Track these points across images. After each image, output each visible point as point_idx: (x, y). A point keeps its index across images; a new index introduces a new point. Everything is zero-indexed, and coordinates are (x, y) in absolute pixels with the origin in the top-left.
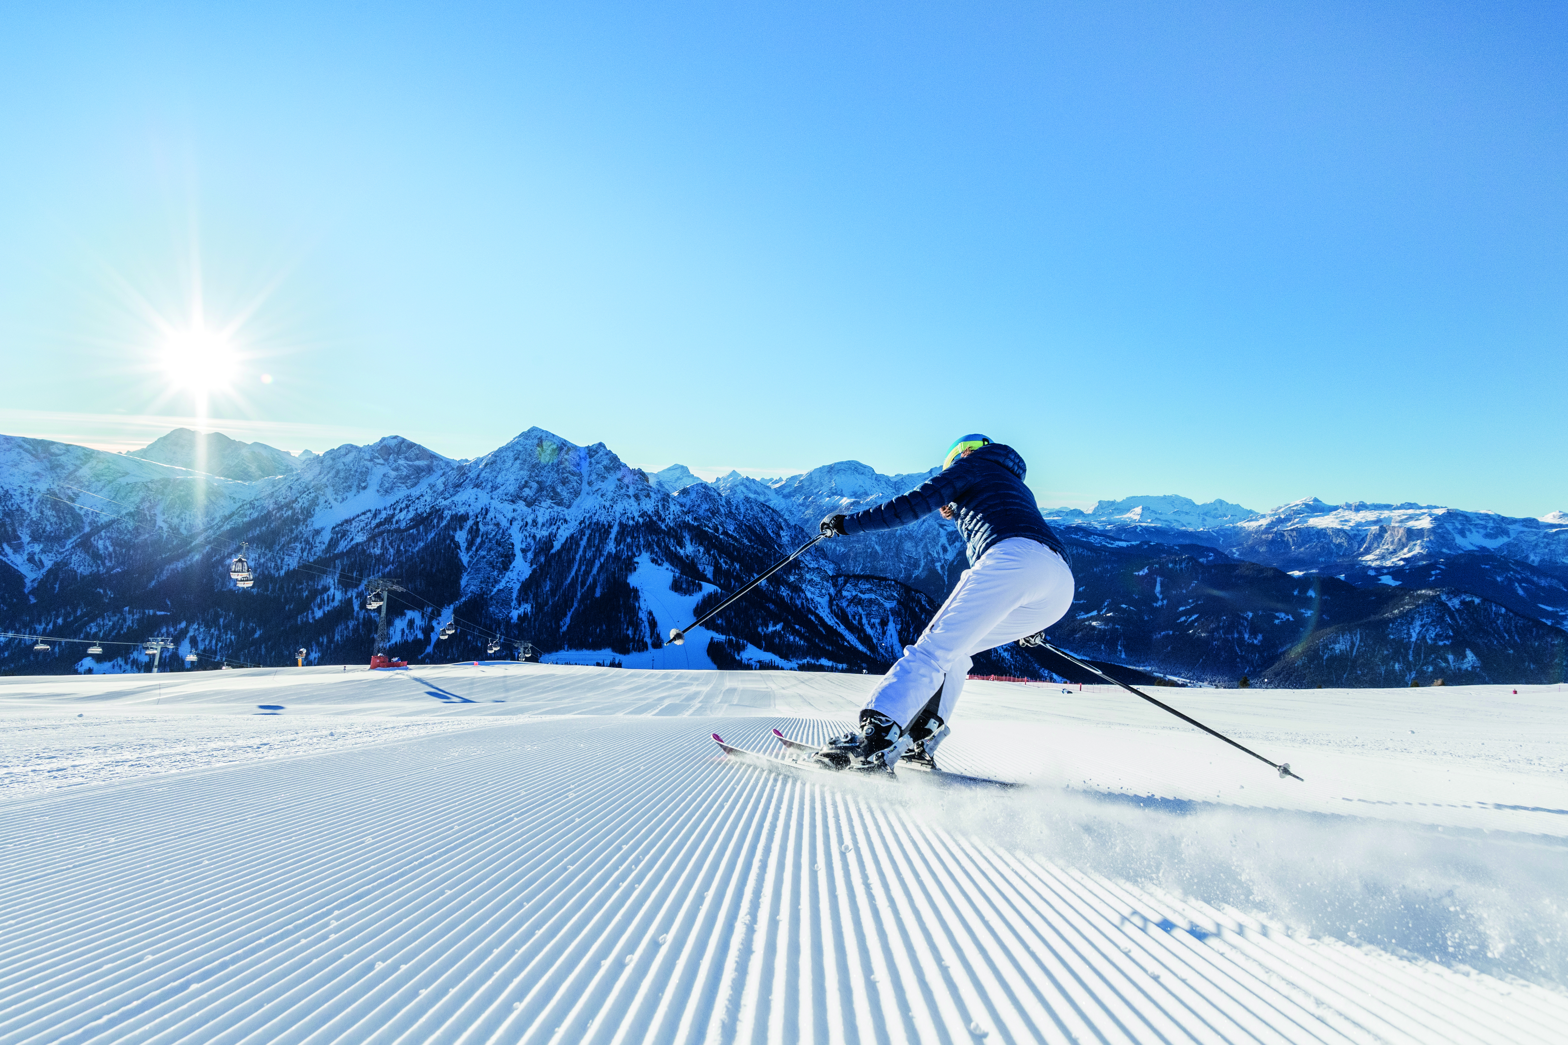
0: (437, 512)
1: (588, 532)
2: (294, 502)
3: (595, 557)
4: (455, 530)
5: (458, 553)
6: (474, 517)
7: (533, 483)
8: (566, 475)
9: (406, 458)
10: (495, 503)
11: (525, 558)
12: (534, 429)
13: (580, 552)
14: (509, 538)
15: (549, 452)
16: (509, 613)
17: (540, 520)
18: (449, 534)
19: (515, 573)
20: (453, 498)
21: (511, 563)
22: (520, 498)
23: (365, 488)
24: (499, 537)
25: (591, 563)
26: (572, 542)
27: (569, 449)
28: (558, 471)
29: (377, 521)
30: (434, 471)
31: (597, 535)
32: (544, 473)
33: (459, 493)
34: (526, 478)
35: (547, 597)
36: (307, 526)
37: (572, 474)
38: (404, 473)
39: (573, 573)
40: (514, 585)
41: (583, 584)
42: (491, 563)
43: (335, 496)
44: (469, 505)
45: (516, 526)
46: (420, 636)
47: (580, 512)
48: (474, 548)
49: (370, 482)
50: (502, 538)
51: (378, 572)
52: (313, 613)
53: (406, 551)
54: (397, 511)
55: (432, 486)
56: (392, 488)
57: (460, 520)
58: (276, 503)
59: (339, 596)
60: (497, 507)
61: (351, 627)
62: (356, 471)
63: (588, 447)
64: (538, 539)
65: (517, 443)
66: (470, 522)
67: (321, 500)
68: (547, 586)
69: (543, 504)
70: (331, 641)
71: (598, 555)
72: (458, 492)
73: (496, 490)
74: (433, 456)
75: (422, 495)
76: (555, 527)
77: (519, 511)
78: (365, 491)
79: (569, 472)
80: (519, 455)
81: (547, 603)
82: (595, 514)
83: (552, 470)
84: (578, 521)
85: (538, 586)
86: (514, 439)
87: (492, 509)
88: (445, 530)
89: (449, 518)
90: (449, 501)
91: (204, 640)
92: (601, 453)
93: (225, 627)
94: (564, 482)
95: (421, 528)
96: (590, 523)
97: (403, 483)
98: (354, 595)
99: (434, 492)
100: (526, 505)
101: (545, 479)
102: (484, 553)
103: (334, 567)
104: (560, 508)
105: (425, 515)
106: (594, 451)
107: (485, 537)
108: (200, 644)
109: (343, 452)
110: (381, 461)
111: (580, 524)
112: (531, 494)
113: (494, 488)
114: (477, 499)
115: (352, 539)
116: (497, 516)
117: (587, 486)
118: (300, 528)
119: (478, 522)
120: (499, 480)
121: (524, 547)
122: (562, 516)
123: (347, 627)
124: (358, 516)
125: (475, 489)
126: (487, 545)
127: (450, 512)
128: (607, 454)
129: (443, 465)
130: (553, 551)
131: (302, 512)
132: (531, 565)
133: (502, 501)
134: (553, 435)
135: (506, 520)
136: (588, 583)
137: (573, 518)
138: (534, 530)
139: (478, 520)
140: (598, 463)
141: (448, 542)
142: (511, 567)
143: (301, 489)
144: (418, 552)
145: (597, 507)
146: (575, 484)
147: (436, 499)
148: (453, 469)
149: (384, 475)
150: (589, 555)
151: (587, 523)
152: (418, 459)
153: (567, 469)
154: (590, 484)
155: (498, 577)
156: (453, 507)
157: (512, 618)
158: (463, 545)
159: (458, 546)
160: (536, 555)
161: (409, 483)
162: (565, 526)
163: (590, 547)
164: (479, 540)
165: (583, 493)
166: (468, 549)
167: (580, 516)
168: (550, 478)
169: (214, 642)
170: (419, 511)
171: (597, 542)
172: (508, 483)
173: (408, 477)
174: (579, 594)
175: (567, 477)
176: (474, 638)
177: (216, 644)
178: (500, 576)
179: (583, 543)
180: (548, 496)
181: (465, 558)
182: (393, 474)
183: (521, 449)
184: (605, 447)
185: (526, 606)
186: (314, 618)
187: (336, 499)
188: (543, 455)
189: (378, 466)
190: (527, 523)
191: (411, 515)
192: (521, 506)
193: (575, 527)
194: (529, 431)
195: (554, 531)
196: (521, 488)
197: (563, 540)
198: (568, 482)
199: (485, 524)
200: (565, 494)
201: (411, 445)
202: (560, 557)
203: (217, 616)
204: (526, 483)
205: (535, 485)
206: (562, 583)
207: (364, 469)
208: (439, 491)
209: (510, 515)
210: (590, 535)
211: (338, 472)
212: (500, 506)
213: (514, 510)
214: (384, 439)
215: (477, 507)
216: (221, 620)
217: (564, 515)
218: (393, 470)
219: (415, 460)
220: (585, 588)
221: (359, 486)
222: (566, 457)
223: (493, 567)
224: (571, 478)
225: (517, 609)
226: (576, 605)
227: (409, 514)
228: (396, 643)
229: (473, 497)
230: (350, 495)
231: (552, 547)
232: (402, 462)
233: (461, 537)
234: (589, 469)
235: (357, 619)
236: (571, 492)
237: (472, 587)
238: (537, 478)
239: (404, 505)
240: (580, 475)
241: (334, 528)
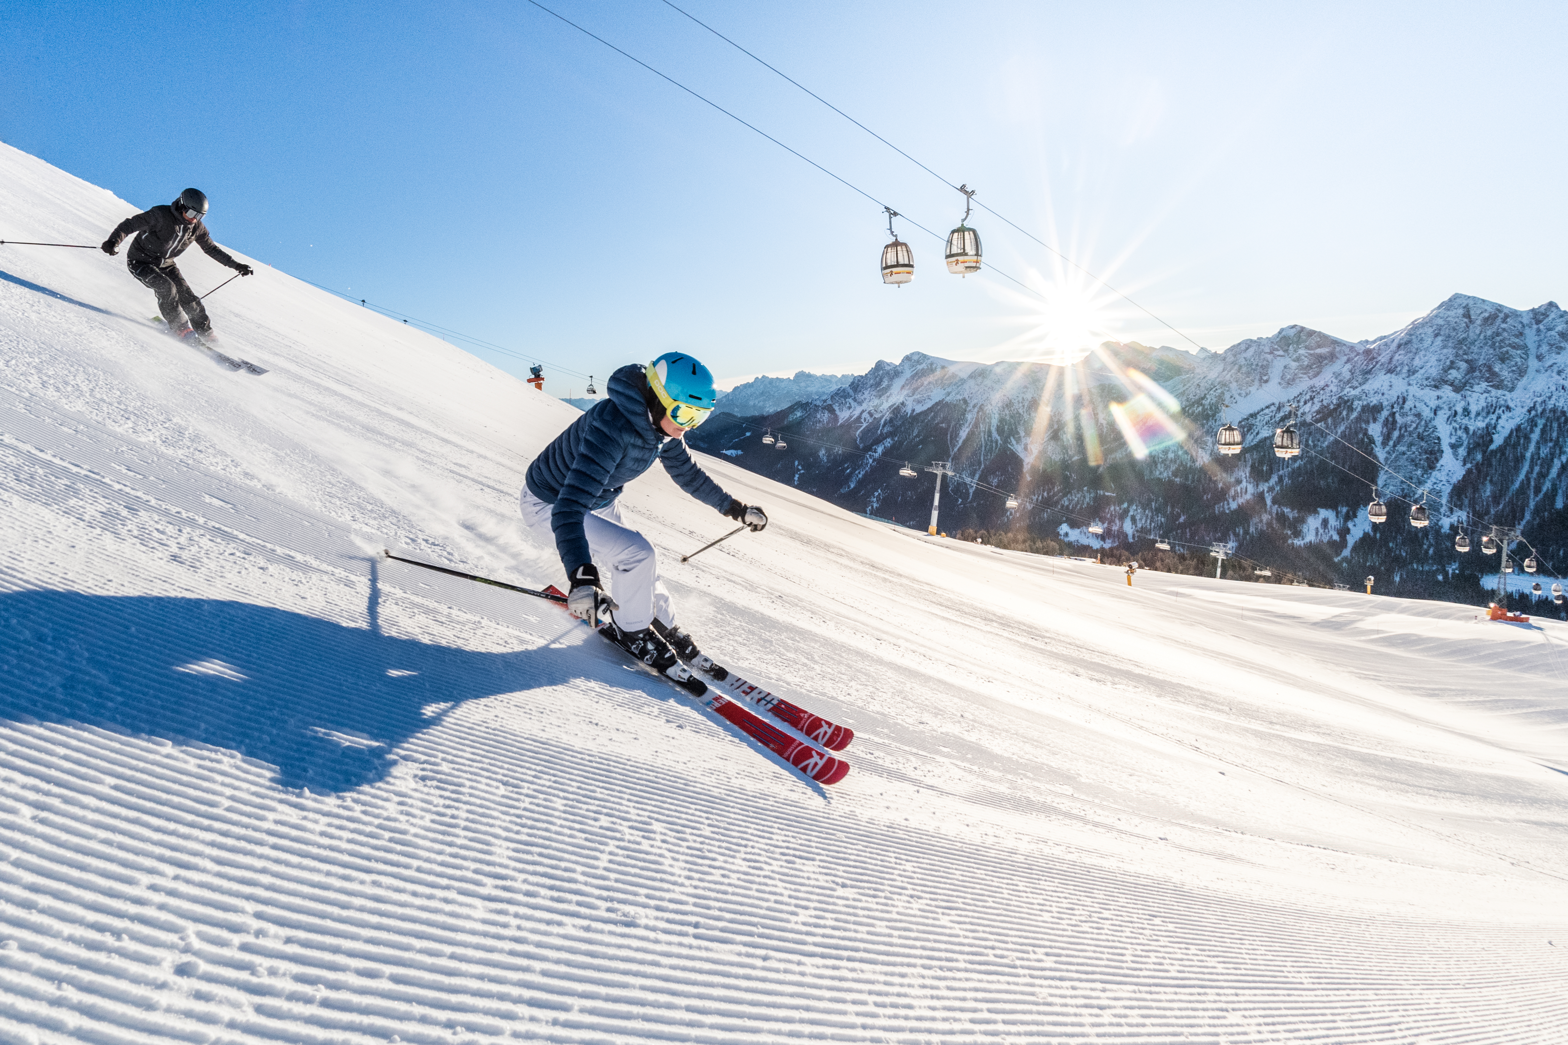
0: (1345, 404)
1: (1541, 422)
2: (1203, 399)
3: (1552, 455)
4: (1368, 422)
5: (1372, 449)
6: (1388, 408)
7: (1461, 363)
8: (1505, 349)
9: (1306, 348)
10: (1414, 390)
11: (1456, 455)
12: (1456, 297)
13: (1532, 447)
14: (1433, 431)
15: (1479, 322)
16: (1438, 521)
17: (1474, 409)
18: (1361, 428)
19: (1444, 473)
20: (1363, 387)
21: (1437, 461)
22: (1446, 382)
23: (1266, 381)
24: (1421, 430)
25: (1548, 463)
26: (1519, 435)
27: (1507, 316)
28: (1493, 346)
29: (1282, 414)
30: (1337, 358)
31: (1555, 425)
32: (1475, 349)
33: (1370, 382)
34: (1451, 358)
35: (1487, 504)
36: (1216, 421)
37: (1514, 348)
38: (1306, 363)
39: (1522, 476)
40: (1443, 487)
41: (1538, 490)
42: (1413, 461)
43: (1239, 391)
44: (1383, 394)
45: (1442, 415)
46: (1336, 537)
47: (1527, 396)
48: (1391, 443)
49: (1271, 375)
50: (1425, 431)
51: (1288, 467)
52: (1228, 504)
53: (1315, 446)
54: (1302, 403)
55: (1337, 375)
56: (1294, 380)
57: (1373, 411)
58: (1187, 400)
59: (1251, 489)
60: (1417, 394)
61: (1264, 521)
62: (1257, 365)
63: (1533, 310)
64: (1471, 432)
65: (1436, 316)
66: (1385, 413)
67: (1227, 396)
68: (1488, 491)
69: (1476, 388)
70: (1246, 532)
71: (1558, 452)
72: (1367, 380)
73: (1414, 374)
74: (1335, 342)
75: (1327, 385)
76: (1494, 417)
77: (1445, 399)
78: (1267, 384)
79: (1510, 345)
80: (1440, 330)
81: (1487, 512)
82: (1550, 398)
83: (1485, 344)
84: (1526, 408)
85: (1476, 490)
86: (1432, 311)
87: (1410, 397)
88: (1357, 422)
89: (1359, 409)
90: (1359, 390)
91: (1141, 520)
92: (1552, 316)
93: (1156, 509)
94: (1503, 359)
95: (1330, 420)
96: (1544, 410)
97: (1305, 374)
98: (1266, 490)
99: (1340, 381)
100: (1454, 391)
101: (1476, 357)
102: (1404, 449)
103: (1245, 461)
104: (1500, 392)
105: (1332, 407)
106: (1543, 314)
107: (1403, 429)
108: (1138, 522)
109: (1243, 347)
110: (1281, 353)
111: (1529, 411)
112: (1459, 377)
113: (1412, 372)
114: (1391, 386)
115: (1258, 434)
116: (1417, 405)
117: (1536, 361)
118: (1210, 423)
119: (1394, 413)
120: (1417, 362)
121: (1453, 441)
122: (1503, 402)
123: (1261, 521)
124: (1262, 410)
125: (1389, 375)
126: (1407, 439)
127: (1360, 403)
128: (1562, 316)
129: (1347, 351)
130: (1493, 447)
131: (1211, 408)
132: (1464, 464)
133: (1422, 387)
134: (1484, 301)
135: (1429, 409)
136: (1545, 489)
137: (1519, 404)
138: (1465, 421)
139: (1394, 410)
140: (1549, 329)
141: (1361, 436)
142: (1438, 465)
143: (1208, 386)
144: (1328, 447)
145: (1553, 388)
146: (1518, 360)
147: (1343, 389)
148: (1358, 354)
149: (1285, 367)
150: (1544, 451)
151: (1540, 410)
152: (1319, 347)
153: (1507, 342)
154: (1540, 358)
155: (1422, 476)
156: (1364, 397)
157: (1442, 527)
158: (1378, 439)
159: (1372, 441)
160: (1470, 451)
161: (1311, 373)
162: (1508, 414)
163: (1546, 441)
164: (1396, 434)
165: (1531, 371)
166: (1384, 444)
167: (1529, 401)
168: (1483, 355)
169: (1149, 521)
170: (1325, 403)
171: (1555, 435)
172: (1429, 364)
173: (1309, 367)
174: (1532, 504)
175: (1507, 352)
176: (1397, 545)
177: (1150, 524)
178: (1425, 476)
179: (1535, 436)
180: (1482, 377)
181: (1381, 453)
182: (1294, 365)
183: (1442, 323)
184: (1557, 307)
185: (1460, 513)
186: (1229, 508)
187: (1240, 394)
188: (1471, 327)
189: (1279, 358)
190: (1456, 413)
191: (1317, 407)
192: (1447, 392)
193: (1522, 416)
194: (1450, 300)
195: (1493, 422)
196: (1446, 370)
197: (1505, 433)
198: (1508, 358)
199: (1403, 415)
200: (1506, 373)
201: (1311, 333)
202: (1503, 454)
203: (1150, 500)
204: (1452, 364)
205: (1463, 366)
206: (1508, 488)
207: (1265, 363)
208: (1346, 380)
209: (1433, 404)
210: (1545, 425)
211: (1240, 367)
212: (1420, 393)
213: (1438, 398)
214: (1282, 330)
215: (1392, 395)
216: (1153, 504)
217: (1506, 401)
218: (1294, 361)
219: (1316, 348)
220: (1541, 495)
221: (1261, 379)
222: (1504, 326)
223: (1416, 465)
224: (1513, 352)
225: (1448, 517)
226: (1528, 516)
227: (1314, 406)
228: (1311, 542)
229: (1387, 384)
230: (1253, 389)
231: (1491, 441)
232: (1302, 351)
233: (1375, 430)
234: (1537, 338)
235: (1270, 513)
236: (1513, 371)
237: (1391, 487)
238: (1465, 357)
239: (1308, 397)
240: (1525, 347)
241: (1240, 422)
